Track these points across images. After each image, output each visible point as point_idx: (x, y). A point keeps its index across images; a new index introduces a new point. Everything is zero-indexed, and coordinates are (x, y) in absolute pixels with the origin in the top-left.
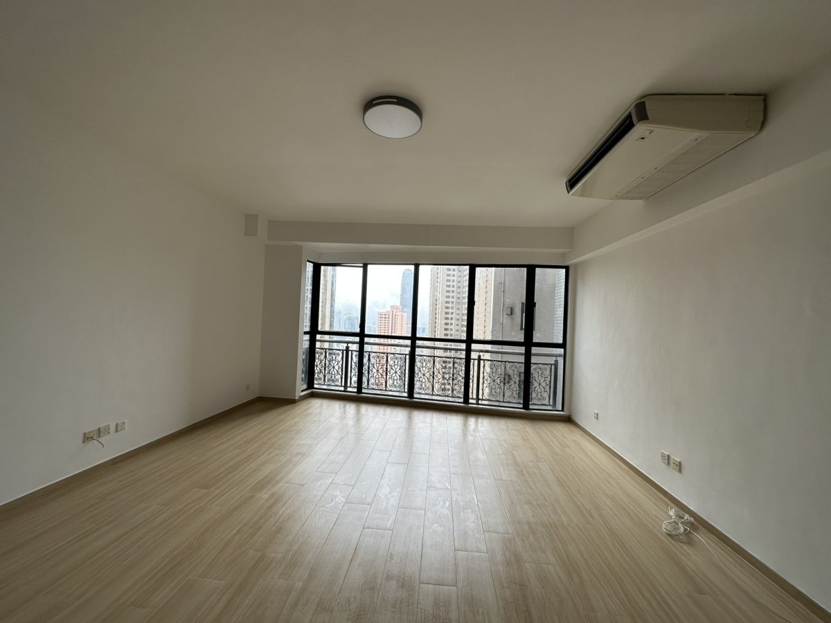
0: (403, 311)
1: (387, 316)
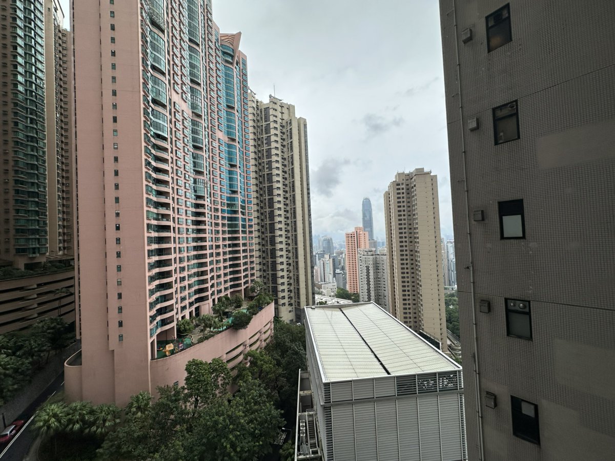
0: (365, 231)
1: (353, 236)
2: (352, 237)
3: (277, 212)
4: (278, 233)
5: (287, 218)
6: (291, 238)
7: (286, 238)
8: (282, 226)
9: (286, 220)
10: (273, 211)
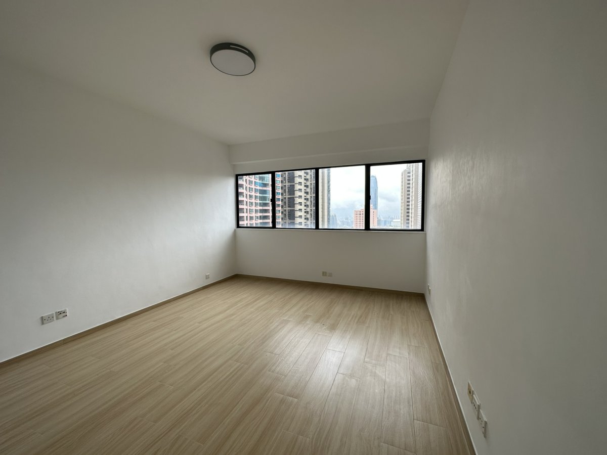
1: (362, 213)
2: (360, 214)
3: (297, 187)
4: (297, 207)
5: (307, 193)
6: (309, 213)
7: (305, 212)
8: (302, 200)
9: (305, 195)
10: (294, 185)
